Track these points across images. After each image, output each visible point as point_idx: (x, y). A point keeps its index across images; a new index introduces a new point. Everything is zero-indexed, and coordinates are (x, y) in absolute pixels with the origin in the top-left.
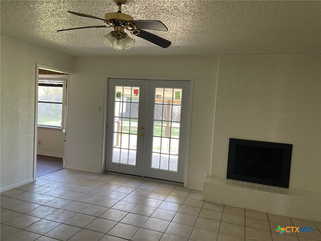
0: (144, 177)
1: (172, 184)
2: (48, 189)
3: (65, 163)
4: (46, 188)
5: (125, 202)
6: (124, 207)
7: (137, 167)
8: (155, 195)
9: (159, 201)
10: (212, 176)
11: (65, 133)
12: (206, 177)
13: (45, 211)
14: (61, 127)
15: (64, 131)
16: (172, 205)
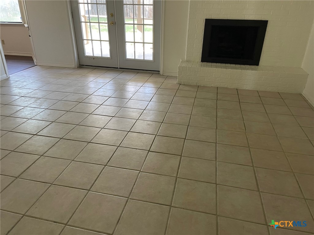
0: (120, 68)
1: (149, 73)
2: (25, 83)
3: (36, 60)
4: (22, 83)
5: (104, 90)
6: (104, 94)
7: (111, 59)
8: (133, 83)
9: (137, 87)
10: (187, 61)
11: (28, 27)
12: (181, 62)
13: (26, 101)
14: (22, 23)
15: (26, 25)
16: (150, 89)
